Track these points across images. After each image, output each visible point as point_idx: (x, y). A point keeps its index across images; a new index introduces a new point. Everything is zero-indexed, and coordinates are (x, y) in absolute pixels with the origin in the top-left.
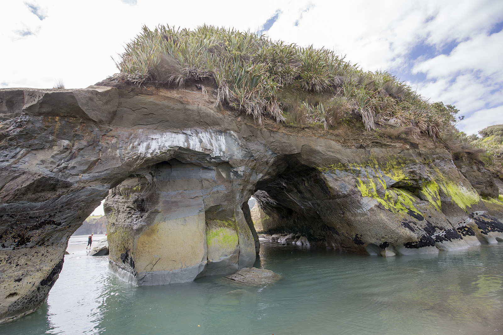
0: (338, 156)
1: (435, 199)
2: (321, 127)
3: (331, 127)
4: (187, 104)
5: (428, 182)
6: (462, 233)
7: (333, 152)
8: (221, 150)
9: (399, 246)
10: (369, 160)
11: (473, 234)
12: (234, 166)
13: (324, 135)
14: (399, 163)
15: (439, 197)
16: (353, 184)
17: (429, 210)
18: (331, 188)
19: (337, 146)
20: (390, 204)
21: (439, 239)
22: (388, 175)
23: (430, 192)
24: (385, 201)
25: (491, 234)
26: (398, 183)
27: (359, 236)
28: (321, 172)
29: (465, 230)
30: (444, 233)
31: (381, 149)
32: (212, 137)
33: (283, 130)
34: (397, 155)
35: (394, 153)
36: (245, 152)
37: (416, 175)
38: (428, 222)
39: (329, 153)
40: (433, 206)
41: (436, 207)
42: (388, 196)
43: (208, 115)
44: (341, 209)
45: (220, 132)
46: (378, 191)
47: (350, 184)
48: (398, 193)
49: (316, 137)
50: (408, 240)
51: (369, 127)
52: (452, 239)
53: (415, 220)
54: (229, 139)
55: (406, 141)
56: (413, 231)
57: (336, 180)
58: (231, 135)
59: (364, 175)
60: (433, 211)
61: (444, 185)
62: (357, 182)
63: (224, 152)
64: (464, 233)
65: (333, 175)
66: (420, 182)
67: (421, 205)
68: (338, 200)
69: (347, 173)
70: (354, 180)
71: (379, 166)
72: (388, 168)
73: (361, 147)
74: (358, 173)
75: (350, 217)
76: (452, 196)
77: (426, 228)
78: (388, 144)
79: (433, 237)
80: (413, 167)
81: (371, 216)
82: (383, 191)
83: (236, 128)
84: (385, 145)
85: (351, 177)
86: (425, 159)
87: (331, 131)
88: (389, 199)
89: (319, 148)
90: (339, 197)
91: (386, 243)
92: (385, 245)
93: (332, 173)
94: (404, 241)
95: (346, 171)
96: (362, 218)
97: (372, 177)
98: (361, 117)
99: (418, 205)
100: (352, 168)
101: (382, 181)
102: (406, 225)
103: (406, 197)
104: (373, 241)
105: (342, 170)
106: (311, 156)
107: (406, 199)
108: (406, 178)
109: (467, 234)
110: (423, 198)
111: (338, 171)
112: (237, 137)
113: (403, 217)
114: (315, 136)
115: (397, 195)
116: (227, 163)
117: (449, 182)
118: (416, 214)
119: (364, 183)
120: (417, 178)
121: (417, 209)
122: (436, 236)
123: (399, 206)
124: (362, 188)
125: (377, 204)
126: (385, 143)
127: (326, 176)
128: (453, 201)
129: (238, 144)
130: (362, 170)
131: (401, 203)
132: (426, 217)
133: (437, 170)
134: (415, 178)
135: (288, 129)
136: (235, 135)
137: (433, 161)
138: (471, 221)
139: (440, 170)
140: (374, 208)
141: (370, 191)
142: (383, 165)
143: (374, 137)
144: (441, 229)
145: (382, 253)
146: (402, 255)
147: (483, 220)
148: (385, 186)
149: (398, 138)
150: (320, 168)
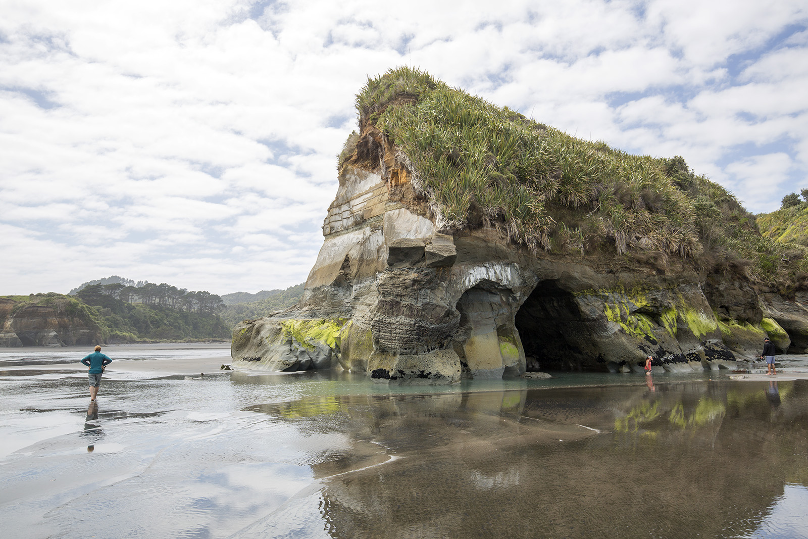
0: (591, 282)
1: (671, 326)
2: (579, 252)
3: (587, 252)
4: (489, 242)
5: (668, 309)
6: (690, 359)
7: (587, 278)
8: (507, 280)
9: (634, 364)
10: (617, 286)
11: (699, 360)
12: (514, 292)
13: (580, 261)
14: (643, 290)
15: (675, 324)
16: (602, 309)
17: (664, 336)
18: (582, 312)
19: (590, 271)
20: (631, 329)
21: (667, 361)
22: (632, 301)
23: (668, 319)
24: (627, 326)
25: (715, 361)
26: (640, 309)
27: (602, 355)
28: (575, 297)
29: (693, 356)
30: (672, 357)
31: (629, 274)
32: (502, 269)
33: (548, 258)
34: (643, 281)
35: (641, 278)
36: (522, 280)
37: (657, 302)
38: (661, 347)
39: (583, 279)
40: (669, 332)
41: (671, 333)
42: (629, 321)
43: (502, 251)
44: (588, 331)
45: (508, 264)
46: (621, 317)
47: (599, 309)
48: (638, 318)
49: (574, 264)
50: (641, 360)
51: (620, 251)
52: (677, 362)
53: (649, 344)
54: (513, 269)
55: (653, 266)
56: (646, 353)
57: (587, 305)
58: (514, 266)
59: (611, 300)
60: (667, 337)
61: (683, 311)
62: (605, 307)
63: (509, 282)
64: (692, 358)
65: (584, 300)
66: (660, 309)
67: (658, 331)
68: (587, 323)
69: (596, 298)
70: (602, 306)
71: (625, 292)
72: (633, 294)
73: (611, 272)
74: (606, 299)
75: (596, 339)
76: (690, 324)
77: (658, 351)
78: (636, 269)
79: (662, 359)
80: (656, 293)
81: (614, 339)
82: (626, 317)
83: (518, 261)
84: (633, 270)
85: (600, 303)
86: (669, 284)
87: (587, 257)
88: (630, 324)
89: (576, 275)
90: (588, 320)
91: (624, 361)
92: (623, 363)
93: (584, 298)
94: (638, 361)
95: (596, 296)
96: (607, 340)
97: (617, 302)
98: (615, 241)
99: (655, 331)
100: (601, 294)
101: (626, 307)
102: (642, 348)
103: (646, 323)
104: (614, 359)
105: (592, 296)
106: (569, 282)
107: (645, 325)
108: (648, 305)
109: (694, 360)
110: (661, 324)
111: (589, 296)
112: (518, 268)
113: (640, 341)
114: (573, 262)
115: (638, 320)
116: (510, 290)
117: (689, 309)
118: (651, 339)
119: (610, 308)
120: (658, 305)
121: (654, 335)
122: (665, 359)
123: (638, 331)
124: (609, 313)
125: (620, 329)
126: (634, 268)
127: (579, 300)
128: (689, 328)
129: (518, 273)
130: (610, 296)
131: (640, 328)
132: (659, 343)
133: (680, 296)
134: (657, 305)
135: (552, 256)
136: (517, 266)
137: (679, 285)
138: (700, 348)
139: (684, 295)
140: (617, 332)
141: (615, 316)
142: (629, 290)
143: (624, 262)
144: (670, 353)
145: (620, 370)
146: (636, 372)
147: (713, 349)
148: (628, 312)
149: (647, 263)
150: (574, 293)
